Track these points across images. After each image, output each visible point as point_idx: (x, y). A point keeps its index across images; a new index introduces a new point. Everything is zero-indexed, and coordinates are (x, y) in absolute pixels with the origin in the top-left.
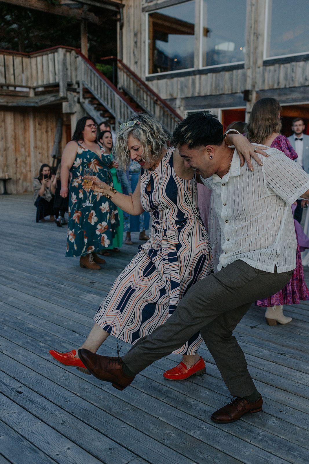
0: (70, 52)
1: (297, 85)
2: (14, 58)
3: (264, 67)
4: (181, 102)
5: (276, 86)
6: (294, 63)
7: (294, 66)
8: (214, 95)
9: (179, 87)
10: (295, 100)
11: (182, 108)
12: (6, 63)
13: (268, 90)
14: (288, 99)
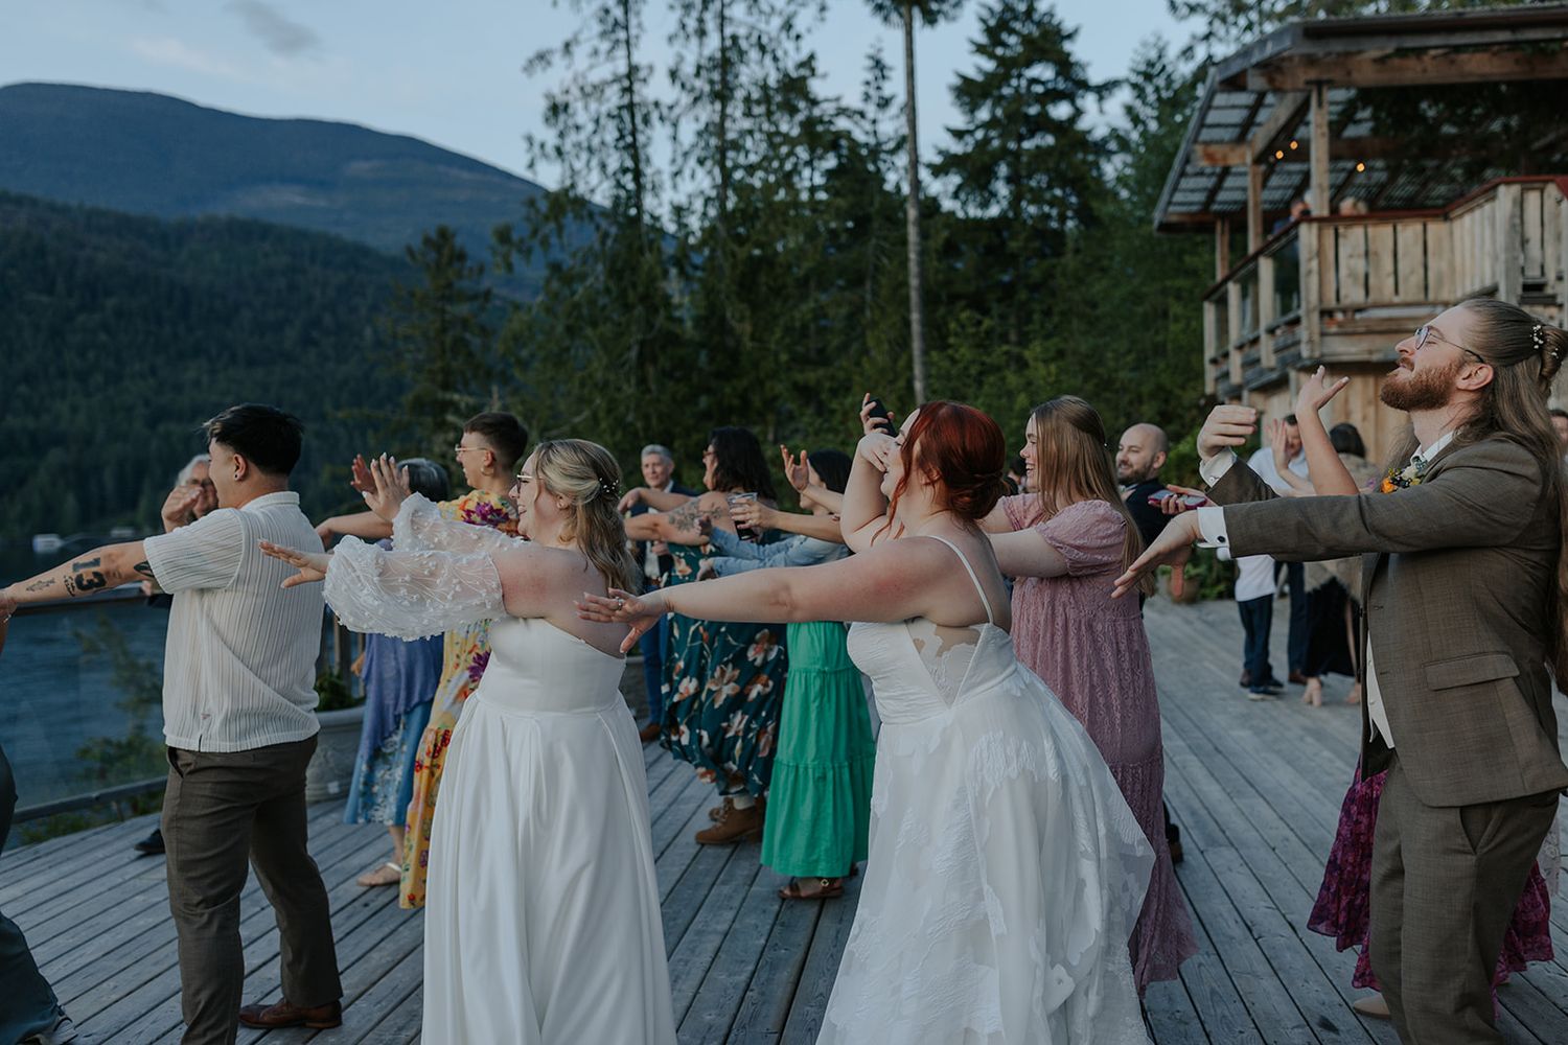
0: (1542, 191)
2: (1399, 228)
12: (1372, 247)
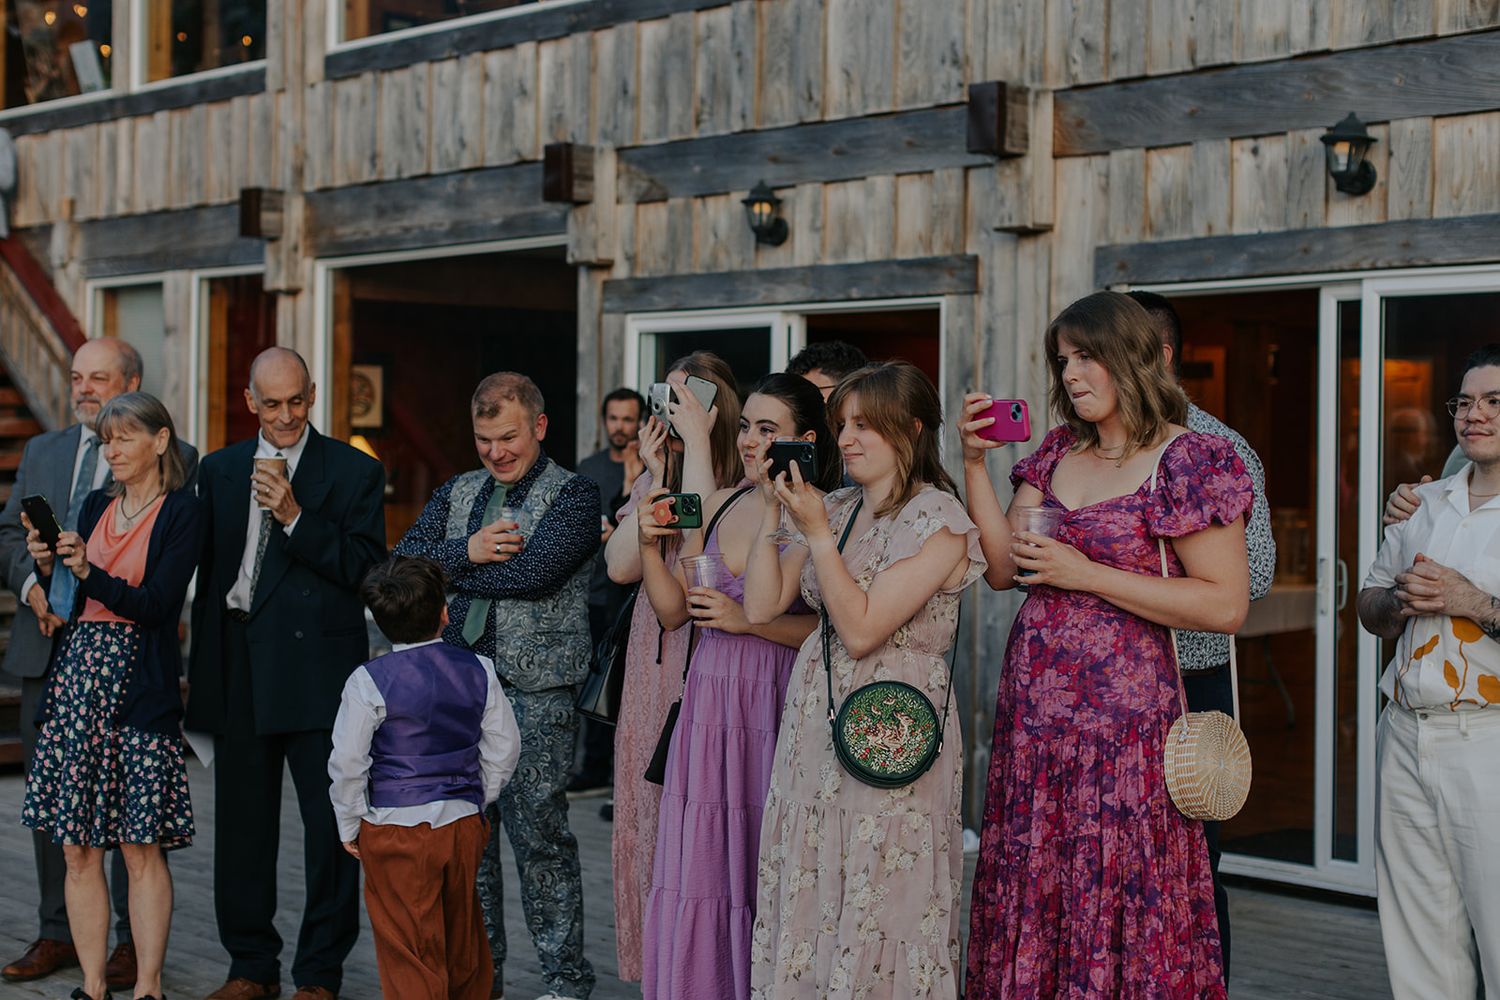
1: (435, 170)
3: (329, 84)
4: (72, 239)
5: (367, 176)
6: (421, 68)
7: (420, 79)
8: (177, 211)
9: (69, 172)
10: (429, 239)
11: (74, 269)
13: (343, 188)
14: (407, 230)
